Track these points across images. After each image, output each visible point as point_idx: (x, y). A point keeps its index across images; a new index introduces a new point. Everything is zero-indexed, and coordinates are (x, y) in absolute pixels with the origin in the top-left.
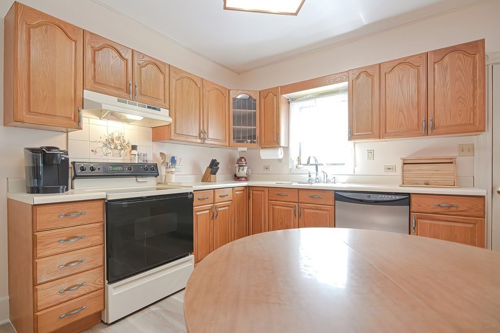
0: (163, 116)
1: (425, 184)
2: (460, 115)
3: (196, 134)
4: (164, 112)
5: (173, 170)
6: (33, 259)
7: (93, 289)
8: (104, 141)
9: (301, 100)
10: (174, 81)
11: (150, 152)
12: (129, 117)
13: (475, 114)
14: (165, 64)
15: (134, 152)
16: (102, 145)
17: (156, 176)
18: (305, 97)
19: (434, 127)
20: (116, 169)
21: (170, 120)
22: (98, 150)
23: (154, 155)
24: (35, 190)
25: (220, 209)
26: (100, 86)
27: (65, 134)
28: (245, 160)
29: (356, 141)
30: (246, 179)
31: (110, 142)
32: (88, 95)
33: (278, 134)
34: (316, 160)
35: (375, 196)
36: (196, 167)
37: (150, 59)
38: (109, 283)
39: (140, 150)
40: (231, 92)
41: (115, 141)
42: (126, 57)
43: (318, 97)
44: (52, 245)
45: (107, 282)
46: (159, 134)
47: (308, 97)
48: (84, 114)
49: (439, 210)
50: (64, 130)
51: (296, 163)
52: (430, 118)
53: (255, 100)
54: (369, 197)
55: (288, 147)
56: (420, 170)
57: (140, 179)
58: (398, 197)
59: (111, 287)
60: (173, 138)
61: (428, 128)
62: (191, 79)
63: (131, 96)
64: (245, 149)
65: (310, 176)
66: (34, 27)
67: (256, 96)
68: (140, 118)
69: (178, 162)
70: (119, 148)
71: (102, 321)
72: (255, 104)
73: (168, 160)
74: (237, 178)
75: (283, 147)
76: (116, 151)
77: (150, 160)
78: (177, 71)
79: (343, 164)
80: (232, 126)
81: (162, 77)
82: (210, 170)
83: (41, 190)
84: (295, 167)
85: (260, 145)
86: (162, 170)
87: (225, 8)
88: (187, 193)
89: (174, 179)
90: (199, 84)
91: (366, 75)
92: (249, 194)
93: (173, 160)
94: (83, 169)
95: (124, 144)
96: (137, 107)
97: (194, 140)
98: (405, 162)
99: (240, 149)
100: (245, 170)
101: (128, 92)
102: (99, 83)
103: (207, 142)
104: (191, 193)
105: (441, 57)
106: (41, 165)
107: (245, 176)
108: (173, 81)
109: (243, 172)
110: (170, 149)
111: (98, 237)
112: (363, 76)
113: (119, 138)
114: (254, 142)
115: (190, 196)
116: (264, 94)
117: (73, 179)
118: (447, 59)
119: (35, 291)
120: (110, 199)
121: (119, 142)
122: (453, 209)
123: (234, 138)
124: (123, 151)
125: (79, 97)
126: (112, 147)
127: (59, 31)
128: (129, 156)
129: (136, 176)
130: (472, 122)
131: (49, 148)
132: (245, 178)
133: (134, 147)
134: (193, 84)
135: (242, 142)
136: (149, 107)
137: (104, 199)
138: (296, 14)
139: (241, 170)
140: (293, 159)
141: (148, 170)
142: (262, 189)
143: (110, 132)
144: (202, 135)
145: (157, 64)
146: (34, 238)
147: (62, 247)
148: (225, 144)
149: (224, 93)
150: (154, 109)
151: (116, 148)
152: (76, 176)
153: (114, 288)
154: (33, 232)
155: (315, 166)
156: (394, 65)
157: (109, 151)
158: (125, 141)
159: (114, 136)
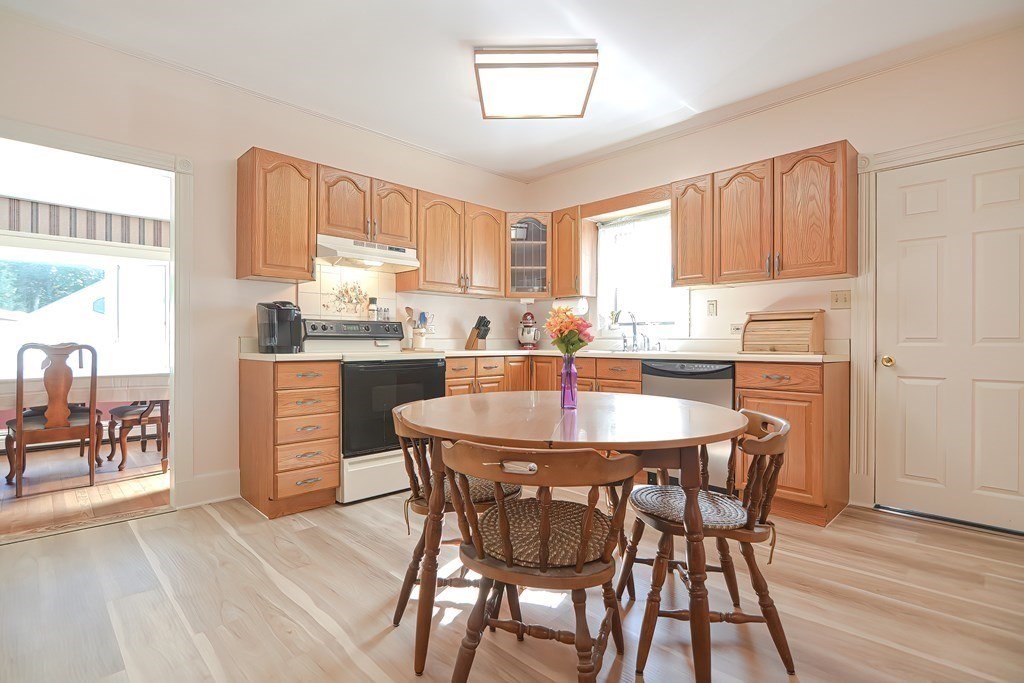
0: (409, 260)
1: (771, 350)
2: (814, 250)
3: (454, 280)
4: (411, 253)
5: (423, 330)
6: (274, 417)
7: (328, 460)
8: (337, 293)
9: (615, 224)
10: (424, 210)
11: (392, 306)
12: (366, 262)
13: (832, 248)
14: (411, 189)
15: (373, 307)
16: (334, 298)
17: (401, 339)
18: (619, 220)
19: (781, 267)
20: (351, 328)
21: (417, 264)
22: (331, 305)
23: (398, 311)
24: (270, 350)
25: (484, 386)
26: (335, 228)
27: (294, 287)
28: (532, 317)
29: (693, 287)
30: (535, 346)
31: (343, 295)
32: (323, 240)
33: (577, 277)
34: (632, 317)
35: (691, 365)
36: (457, 327)
37: (391, 186)
38: (344, 457)
39: (380, 304)
40: (509, 215)
41: (350, 293)
42: (363, 189)
43: (638, 220)
44: (290, 406)
45: (342, 455)
46: (404, 282)
47: (623, 219)
48: (318, 261)
49: (769, 384)
50: (294, 281)
51: (609, 321)
52: (777, 254)
53: (545, 226)
54: (683, 367)
55: (596, 298)
56: (767, 330)
57: (379, 343)
58: (718, 367)
59: (346, 462)
60: (420, 287)
61: (775, 269)
62: (447, 203)
63: (369, 236)
64: (532, 301)
65: (625, 341)
66: (271, 171)
67: (546, 221)
68: (380, 264)
69: (429, 321)
70: (354, 301)
71: (337, 502)
72: (545, 233)
73: (416, 317)
74: (521, 345)
75: (587, 297)
76: (351, 306)
77: (393, 317)
78: (430, 195)
79: (673, 323)
80: (510, 268)
81: (407, 207)
82: (476, 332)
83: (276, 350)
84: (607, 328)
85: (552, 294)
86: (409, 331)
87: (485, 117)
88: (438, 360)
89: (423, 343)
90: (459, 210)
91: (695, 190)
92: (532, 366)
93: (423, 317)
94: (314, 328)
95: (361, 297)
96: (376, 250)
97: (452, 289)
98: (753, 319)
99: (523, 301)
100: (532, 333)
101: (365, 231)
102: (332, 225)
103: (469, 291)
104: (442, 360)
105: (790, 166)
106: (276, 322)
107: (532, 341)
108: (422, 210)
109: (529, 336)
110: (419, 302)
111: (333, 403)
112: (691, 191)
113: (354, 289)
114: (543, 290)
115: (440, 364)
116: (558, 217)
117: (304, 339)
118: (798, 169)
119: (275, 451)
120: (346, 360)
121: (354, 294)
122: (784, 381)
123: (513, 285)
124: (359, 306)
125: (312, 243)
126: (347, 300)
127: (293, 170)
128: (366, 311)
129: (375, 338)
130: (829, 259)
131: (284, 304)
132: (533, 345)
133: (373, 301)
134: (450, 210)
135: (526, 290)
136: (391, 249)
137: (339, 361)
138: (582, 116)
139: (525, 333)
140: (603, 315)
141: (391, 331)
142: (549, 359)
143: (344, 282)
144: (464, 282)
145: (400, 191)
146: (275, 397)
147: (299, 410)
148: (497, 294)
149: (497, 219)
150: (397, 250)
151: (350, 302)
152: (307, 337)
153: (350, 464)
154: (274, 390)
155: (632, 327)
156: (732, 175)
157: (343, 305)
158: (361, 293)
159: (349, 287)
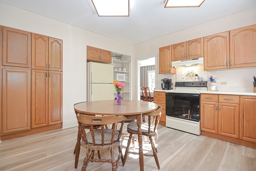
3: (223, 64)
8: (186, 74)
11: (205, 77)
16: (185, 76)
17: (206, 87)
22: (184, 78)
23: (208, 77)
31: (188, 75)
39: (199, 76)
41: (190, 74)
42: (183, 46)
57: (198, 88)
59: (167, 117)
60: (205, 69)
63: (185, 58)
70: (192, 76)
76: (190, 78)
77: (206, 80)
94: (177, 84)
96: (188, 61)
97: (221, 68)
108: (206, 43)
111: (164, 102)
113: (191, 73)
121: (191, 74)
124: (193, 77)
125: (170, 64)
126: (189, 76)
129: (196, 86)
133: (196, 75)
136: (193, 60)
137: (165, 92)
141: (202, 84)
143: (188, 71)
144: (229, 63)
147: (158, 102)
150: (196, 59)
151: (190, 76)
157: (188, 78)
158: (194, 73)
159: (190, 72)
